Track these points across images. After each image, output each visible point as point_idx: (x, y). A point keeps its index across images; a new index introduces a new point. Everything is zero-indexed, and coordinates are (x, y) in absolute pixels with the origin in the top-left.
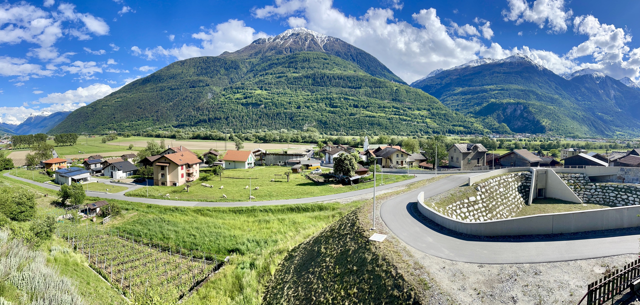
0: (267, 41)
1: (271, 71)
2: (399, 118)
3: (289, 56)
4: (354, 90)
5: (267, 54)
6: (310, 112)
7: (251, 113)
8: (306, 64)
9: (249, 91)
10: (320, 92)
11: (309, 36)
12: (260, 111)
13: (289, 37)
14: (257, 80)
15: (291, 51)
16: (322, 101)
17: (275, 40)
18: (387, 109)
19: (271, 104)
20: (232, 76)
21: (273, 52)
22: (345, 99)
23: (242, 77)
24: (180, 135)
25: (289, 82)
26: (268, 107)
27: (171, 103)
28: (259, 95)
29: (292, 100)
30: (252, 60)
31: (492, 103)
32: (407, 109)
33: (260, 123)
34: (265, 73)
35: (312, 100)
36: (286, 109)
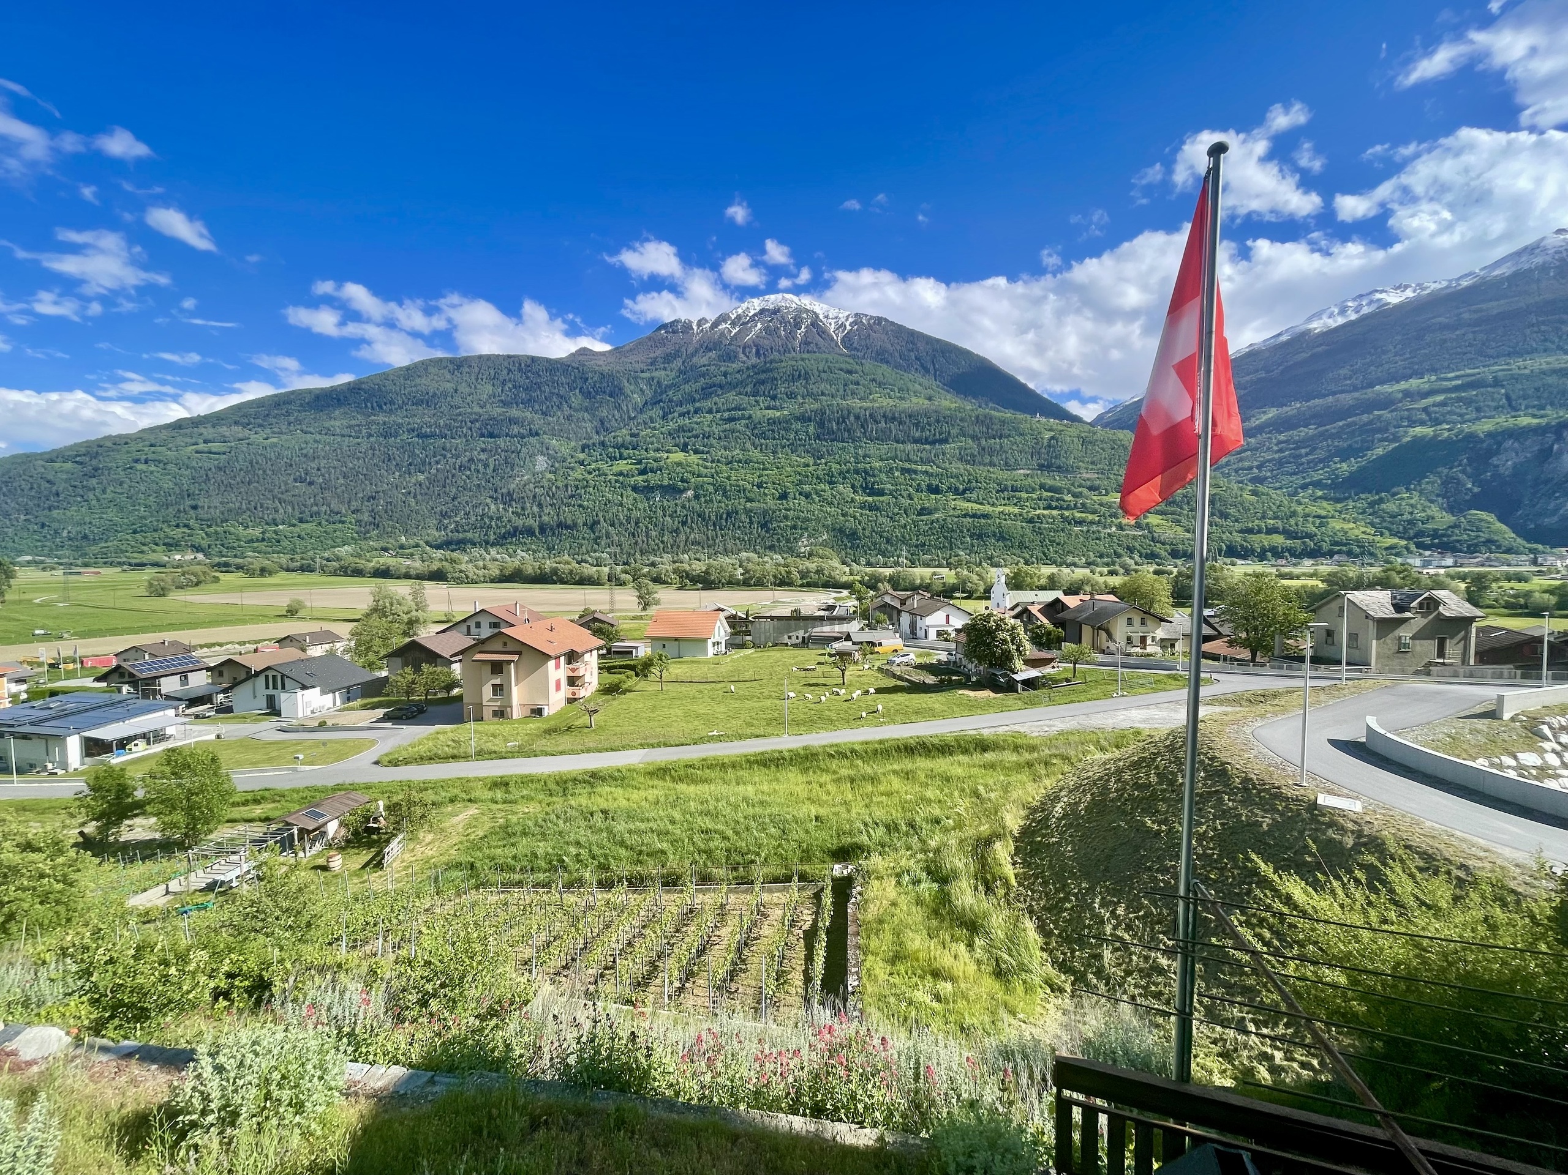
0: (695, 328)
1: (707, 404)
2: (1062, 516)
3: (754, 367)
4: (928, 447)
5: (695, 360)
6: (815, 507)
7: (660, 512)
8: (798, 387)
9: (652, 454)
10: (837, 456)
11: (805, 315)
12: (684, 507)
13: (752, 319)
14: (672, 425)
15: (758, 352)
16: (844, 478)
17: (715, 324)
18: (1024, 495)
19: (711, 488)
20: (604, 413)
21: (713, 354)
22: (904, 471)
23: (630, 418)
24: (461, 571)
25: (756, 431)
26: (705, 496)
27: (421, 477)
28: (679, 464)
29: (765, 479)
30: (656, 374)
31: (1417, 441)
32: (1085, 491)
33: (683, 537)
34: (692, 409)
35: (818, 478)
36: (750, 500)
